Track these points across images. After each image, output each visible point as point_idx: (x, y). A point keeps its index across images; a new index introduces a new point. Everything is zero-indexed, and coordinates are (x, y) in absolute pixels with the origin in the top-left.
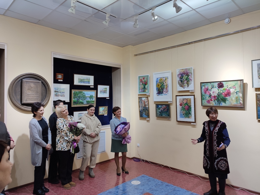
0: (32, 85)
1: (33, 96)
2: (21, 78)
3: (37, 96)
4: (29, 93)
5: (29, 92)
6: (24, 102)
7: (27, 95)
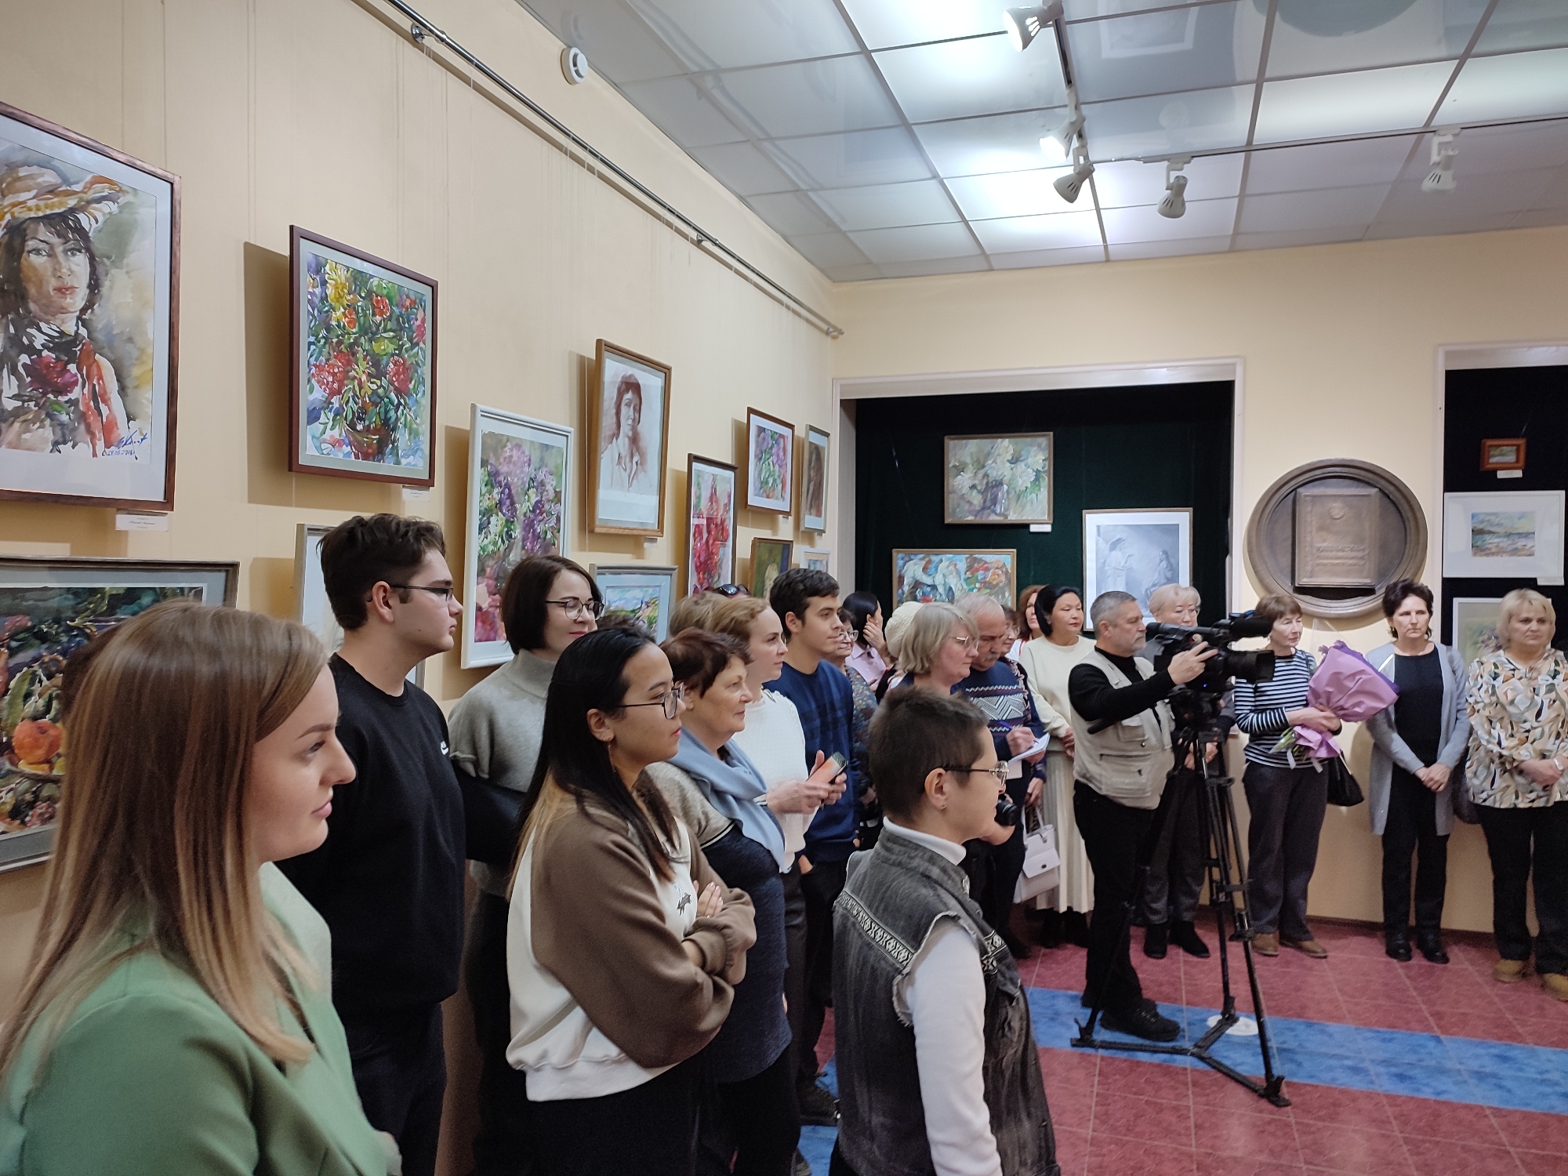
0: (1337, 509)
1: (1340, 554)
2: (1293, 483)
3: (1360, 554)
4: (1325, 544)
5: (1324, 541)
6: (1304, 581)
7: (1315, 550)
